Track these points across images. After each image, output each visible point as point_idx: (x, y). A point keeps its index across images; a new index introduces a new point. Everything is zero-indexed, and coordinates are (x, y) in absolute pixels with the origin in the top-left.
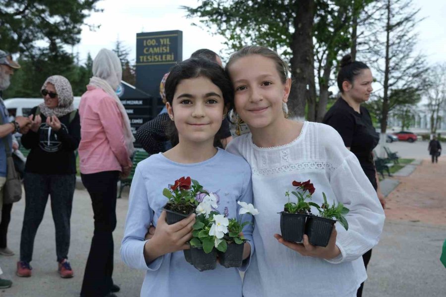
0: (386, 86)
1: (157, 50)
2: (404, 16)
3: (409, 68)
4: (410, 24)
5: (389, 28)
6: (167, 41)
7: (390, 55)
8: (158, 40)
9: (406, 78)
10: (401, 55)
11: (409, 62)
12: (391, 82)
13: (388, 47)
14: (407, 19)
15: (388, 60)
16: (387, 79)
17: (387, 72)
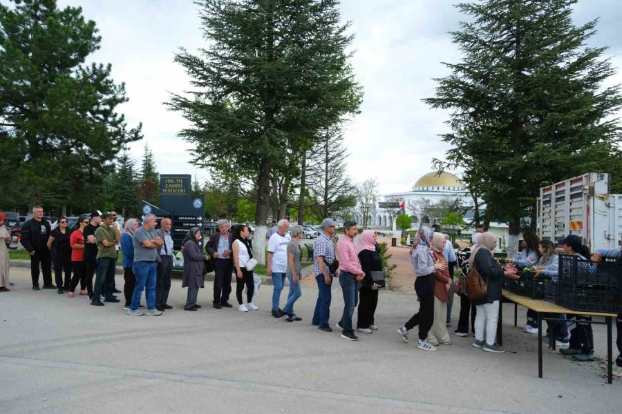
0: (326, 199)
1: (174, 186)
2: (336, 153)
3: (340, 187)
4: (340, 158)
5: (327, 161)
6: (181, 181)
7: (329, 178)
8: (175, 180)
9: (338, 194)
10: (336, 178)
11: (340, 183)
12: (329, 196)
13: (327, 172)
14: (339, 155)
15: (327, 181)
16: (326, 195)
17: (327, 188)
